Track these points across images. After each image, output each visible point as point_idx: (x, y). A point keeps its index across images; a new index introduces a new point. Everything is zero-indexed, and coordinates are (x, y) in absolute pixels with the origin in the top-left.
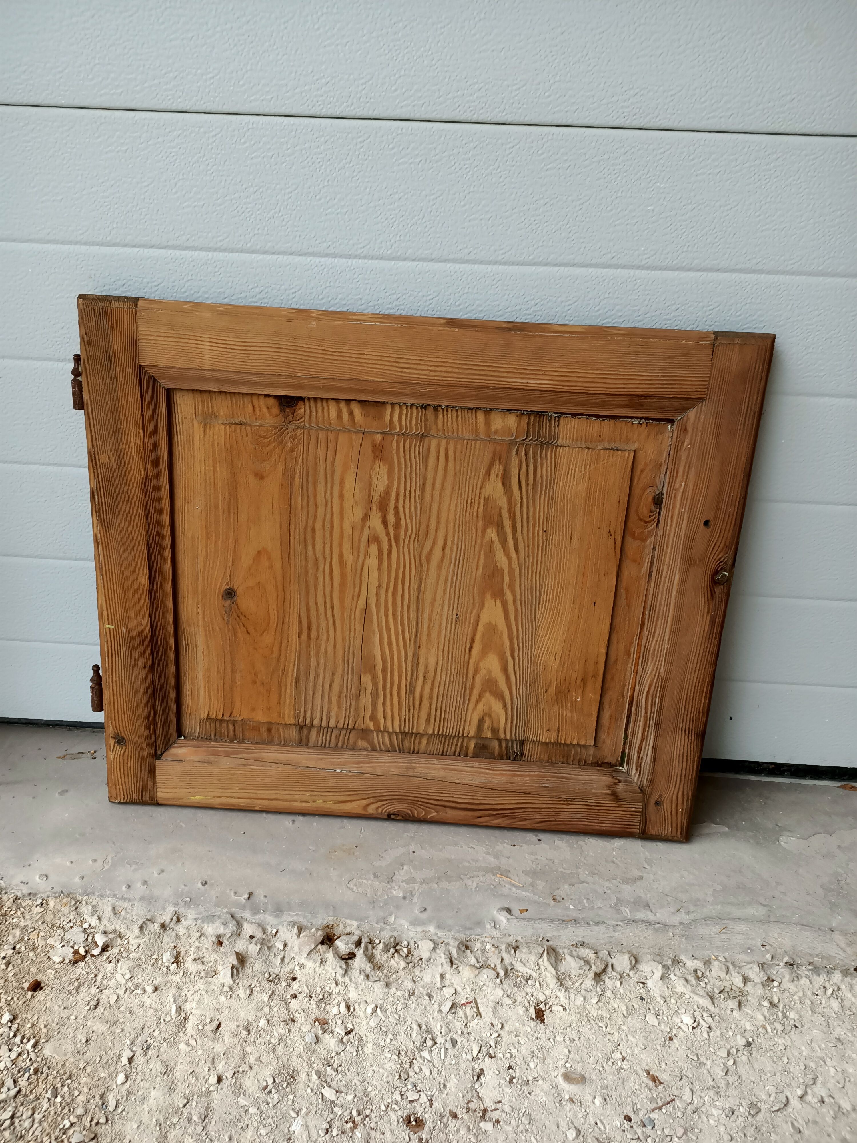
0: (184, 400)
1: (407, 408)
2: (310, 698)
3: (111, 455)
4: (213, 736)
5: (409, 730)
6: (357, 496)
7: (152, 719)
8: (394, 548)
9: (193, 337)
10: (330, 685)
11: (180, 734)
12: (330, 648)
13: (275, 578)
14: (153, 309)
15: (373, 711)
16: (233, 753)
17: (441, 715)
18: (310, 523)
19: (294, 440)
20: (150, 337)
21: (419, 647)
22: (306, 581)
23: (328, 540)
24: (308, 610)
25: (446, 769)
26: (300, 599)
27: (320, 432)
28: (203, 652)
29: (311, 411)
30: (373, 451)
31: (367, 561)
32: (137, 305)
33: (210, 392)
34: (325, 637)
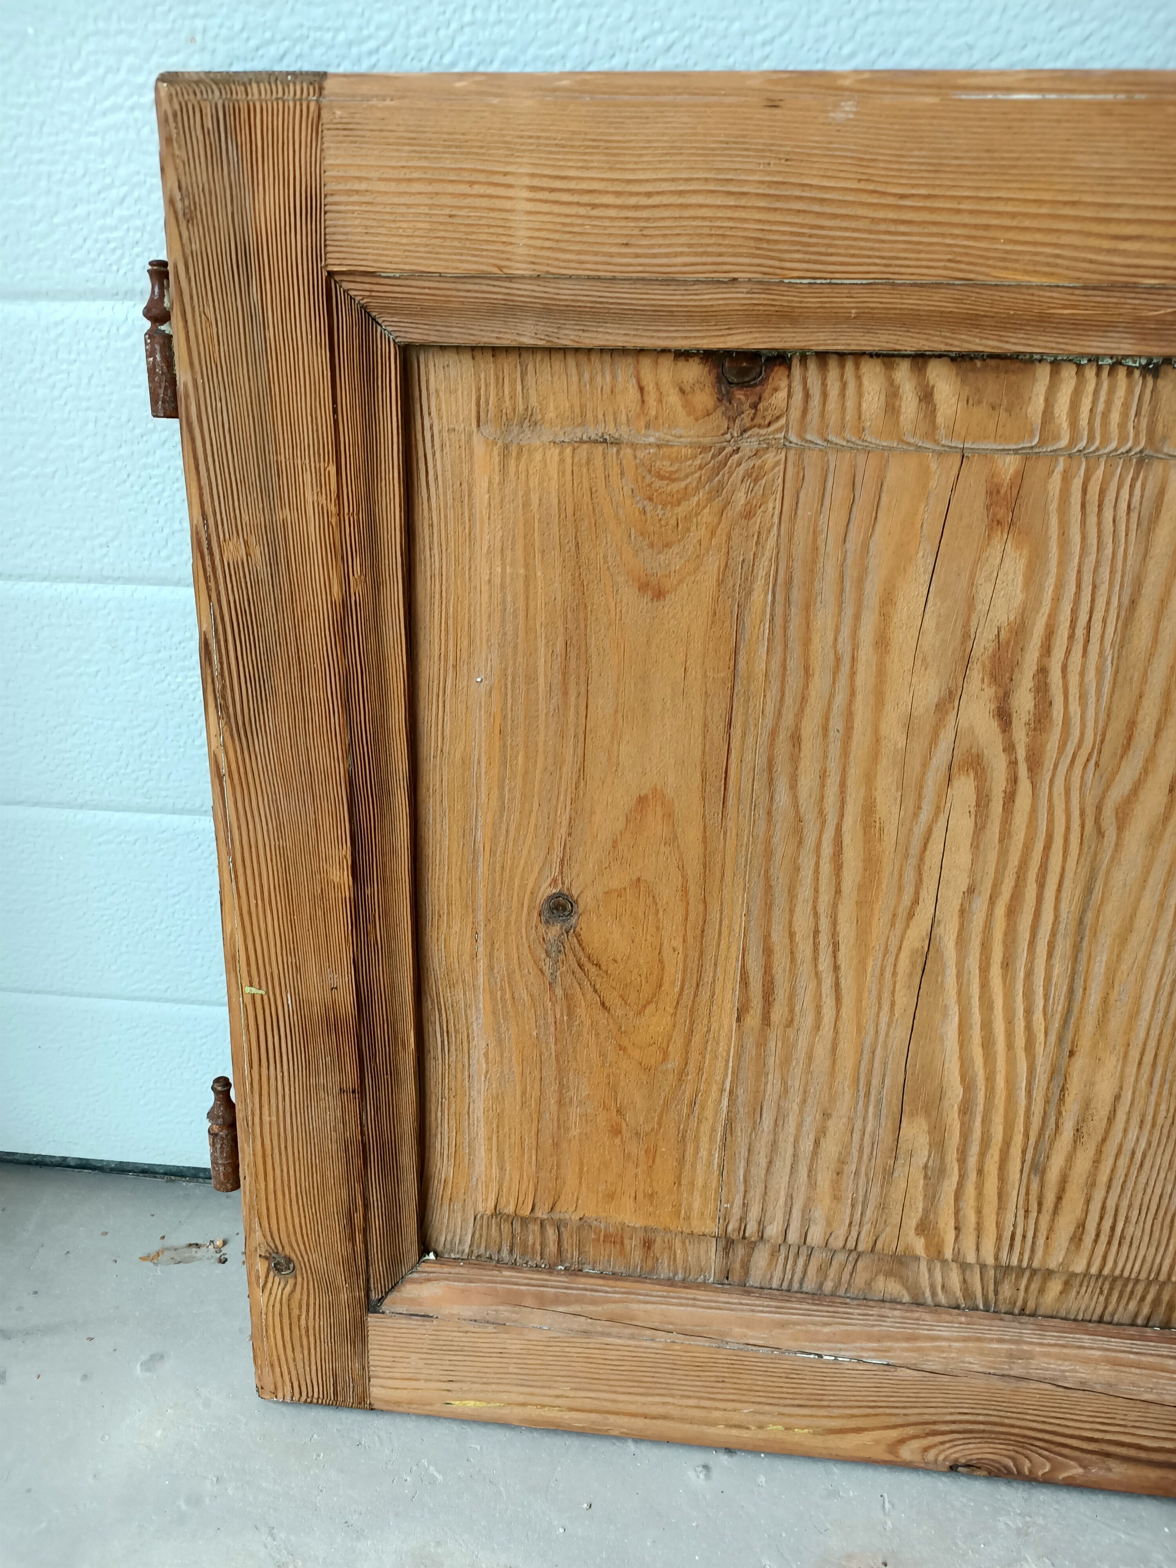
0: (447, 378)
1: (1098, 375)
2: (758, 1172)
3: (252, 540)
4: (505, 1254)
5: (1020, 1260)
6: (930, 640)
7: (358, 1217)
8: (1024, 785)
9: (482, 178)
10: (817, 1143)
11: (425, 1247)
12: (821, 1051)
13: (682, 868)
14: (367, 98)
15: (926, 1212)
16: (557, 1300)
17: (1113, 1228)
18: (788, 720)
19: (756, 481)
20: (357, 186)
21: (1072, 1054)
22: (767, 878)
23: (833, 766)
24: (768, 952)
25: (1115, 1363)
26: (748, 922)
27: (832, 457)
28: (486, 1055)
29: (807, 396)
30: (988, 508)
31: (942, 822)
32: (321, 89)
33: (520, 350)
34: (808, 1021)
